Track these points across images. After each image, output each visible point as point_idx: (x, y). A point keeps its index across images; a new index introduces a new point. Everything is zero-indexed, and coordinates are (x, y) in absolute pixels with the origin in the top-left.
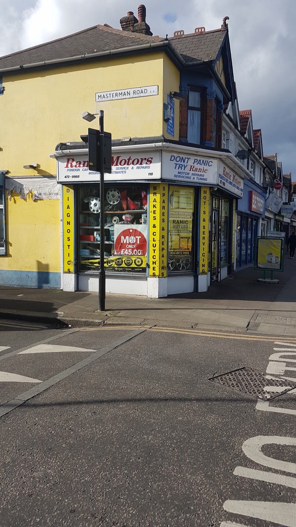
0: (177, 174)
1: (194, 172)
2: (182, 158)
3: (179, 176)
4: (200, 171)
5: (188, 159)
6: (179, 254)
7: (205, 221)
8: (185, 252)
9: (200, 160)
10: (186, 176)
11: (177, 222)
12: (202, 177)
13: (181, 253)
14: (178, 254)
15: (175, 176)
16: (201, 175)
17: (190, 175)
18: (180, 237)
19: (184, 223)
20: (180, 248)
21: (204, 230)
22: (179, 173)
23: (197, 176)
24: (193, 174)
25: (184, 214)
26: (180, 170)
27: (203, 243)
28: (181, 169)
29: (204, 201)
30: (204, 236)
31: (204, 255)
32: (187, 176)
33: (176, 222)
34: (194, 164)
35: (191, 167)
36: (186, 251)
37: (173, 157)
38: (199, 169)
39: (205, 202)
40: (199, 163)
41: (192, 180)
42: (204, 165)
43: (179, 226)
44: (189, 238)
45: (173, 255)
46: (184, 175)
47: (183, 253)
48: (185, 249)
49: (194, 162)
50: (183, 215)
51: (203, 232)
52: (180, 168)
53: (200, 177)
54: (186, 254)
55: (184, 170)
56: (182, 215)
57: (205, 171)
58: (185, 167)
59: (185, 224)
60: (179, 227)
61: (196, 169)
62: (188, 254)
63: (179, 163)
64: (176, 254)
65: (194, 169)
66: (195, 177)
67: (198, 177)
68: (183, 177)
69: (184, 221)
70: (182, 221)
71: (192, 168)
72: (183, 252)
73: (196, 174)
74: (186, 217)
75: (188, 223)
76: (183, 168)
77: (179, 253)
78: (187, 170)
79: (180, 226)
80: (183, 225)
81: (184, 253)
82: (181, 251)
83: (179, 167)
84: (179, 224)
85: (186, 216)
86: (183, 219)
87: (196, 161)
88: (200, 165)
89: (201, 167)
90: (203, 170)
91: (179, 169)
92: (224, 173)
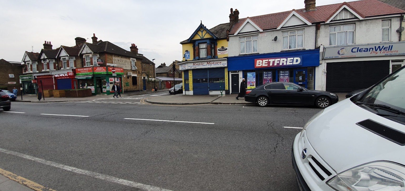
92: (194, 65)
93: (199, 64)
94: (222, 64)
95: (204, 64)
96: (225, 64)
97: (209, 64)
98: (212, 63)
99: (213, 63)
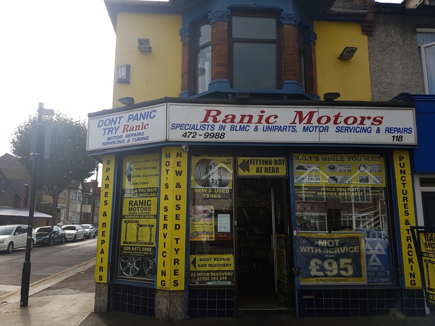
0: (106, 141)
1: (129, 133)
2: (113, 119)
3: (109, 143)
4: (137, 129)
5: (120, 118)
6: (136, 251)
7: (167, 199)
8: (145, 247)
9: (137, 115)
10: (117, 140)
11: (135, 203)
12: (139, 137)
13: (139, 249)
14: (134, 251)
15: (104, 144)
16: (139, 134)
17: (124, 138)
18: (138, 224)
19: (145, 204)
20: (138, 242)
21: (166, 213)
22: (108, 139)
23: (133, 136)
24: (127, 136)
25: (147, 191)
26: (110, 135)
27: (164, 233)
28: (112, 134)
29: (167, 168)
30: (165, 222)
31: (164, 255)
32: (119, 140)
33: (133, 204)
34: (128, 122)
35: (125, 127)
36: (147, 247)
37: (101, 123)
38: (137, 126)
39: (167, 170)
40: (136, 118)
41: (126, 144)
42: (144, 119)
43: (137, 209)
44: (153, 226)
45: (127, 251)
46: (116, 140)
47: (141, 249)
48: (145, 243)
49: (129, 119)
50: (145, 193)
51: (165, 216)
52: (110, 133)
53: (137, 137)
54: (147, 252)
55: (115, 133)
56: (143, 193)
57: (144, 127)
58: (116, 130)
59: (147, 206)
60: (138, 211)
61: (132, 127)
62: (149, 252)
63: (109, 126)
64: (131, 251)
65: (129, 129)
66: (131, 139)
67: (135, 137)
68: (114, 142)
69: (145, 201)
70: (143, 201)
71: (127, 128)
72: (142, 247)
73: (133, 135)
74: (149, 195)
75: (150, 204)
76: (114, 131)
77: (137, 249)
78: (119, 132)
79: (139, 209)
80: (144, 207)
81: (143, 249)
82: (139, 247)
83: (109, 131)
84: (138, 206)
85: (149, 193)
86: (144, 199)
87: (131, 117)
88: (137, 120)
89: (139, 123)
90: (143, 125)
91: (108, 134)
92: (210, 119)
93: (246, 119)
94: (388, 130)
95: (280, 123)
96: (407, 130)
97: (309, 122)
98: (329, 119)
99: (333, 119)
